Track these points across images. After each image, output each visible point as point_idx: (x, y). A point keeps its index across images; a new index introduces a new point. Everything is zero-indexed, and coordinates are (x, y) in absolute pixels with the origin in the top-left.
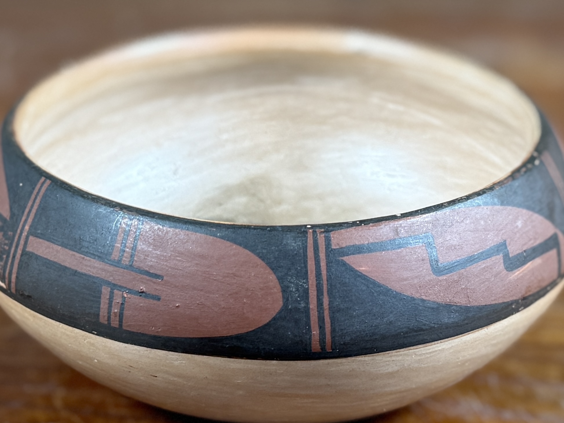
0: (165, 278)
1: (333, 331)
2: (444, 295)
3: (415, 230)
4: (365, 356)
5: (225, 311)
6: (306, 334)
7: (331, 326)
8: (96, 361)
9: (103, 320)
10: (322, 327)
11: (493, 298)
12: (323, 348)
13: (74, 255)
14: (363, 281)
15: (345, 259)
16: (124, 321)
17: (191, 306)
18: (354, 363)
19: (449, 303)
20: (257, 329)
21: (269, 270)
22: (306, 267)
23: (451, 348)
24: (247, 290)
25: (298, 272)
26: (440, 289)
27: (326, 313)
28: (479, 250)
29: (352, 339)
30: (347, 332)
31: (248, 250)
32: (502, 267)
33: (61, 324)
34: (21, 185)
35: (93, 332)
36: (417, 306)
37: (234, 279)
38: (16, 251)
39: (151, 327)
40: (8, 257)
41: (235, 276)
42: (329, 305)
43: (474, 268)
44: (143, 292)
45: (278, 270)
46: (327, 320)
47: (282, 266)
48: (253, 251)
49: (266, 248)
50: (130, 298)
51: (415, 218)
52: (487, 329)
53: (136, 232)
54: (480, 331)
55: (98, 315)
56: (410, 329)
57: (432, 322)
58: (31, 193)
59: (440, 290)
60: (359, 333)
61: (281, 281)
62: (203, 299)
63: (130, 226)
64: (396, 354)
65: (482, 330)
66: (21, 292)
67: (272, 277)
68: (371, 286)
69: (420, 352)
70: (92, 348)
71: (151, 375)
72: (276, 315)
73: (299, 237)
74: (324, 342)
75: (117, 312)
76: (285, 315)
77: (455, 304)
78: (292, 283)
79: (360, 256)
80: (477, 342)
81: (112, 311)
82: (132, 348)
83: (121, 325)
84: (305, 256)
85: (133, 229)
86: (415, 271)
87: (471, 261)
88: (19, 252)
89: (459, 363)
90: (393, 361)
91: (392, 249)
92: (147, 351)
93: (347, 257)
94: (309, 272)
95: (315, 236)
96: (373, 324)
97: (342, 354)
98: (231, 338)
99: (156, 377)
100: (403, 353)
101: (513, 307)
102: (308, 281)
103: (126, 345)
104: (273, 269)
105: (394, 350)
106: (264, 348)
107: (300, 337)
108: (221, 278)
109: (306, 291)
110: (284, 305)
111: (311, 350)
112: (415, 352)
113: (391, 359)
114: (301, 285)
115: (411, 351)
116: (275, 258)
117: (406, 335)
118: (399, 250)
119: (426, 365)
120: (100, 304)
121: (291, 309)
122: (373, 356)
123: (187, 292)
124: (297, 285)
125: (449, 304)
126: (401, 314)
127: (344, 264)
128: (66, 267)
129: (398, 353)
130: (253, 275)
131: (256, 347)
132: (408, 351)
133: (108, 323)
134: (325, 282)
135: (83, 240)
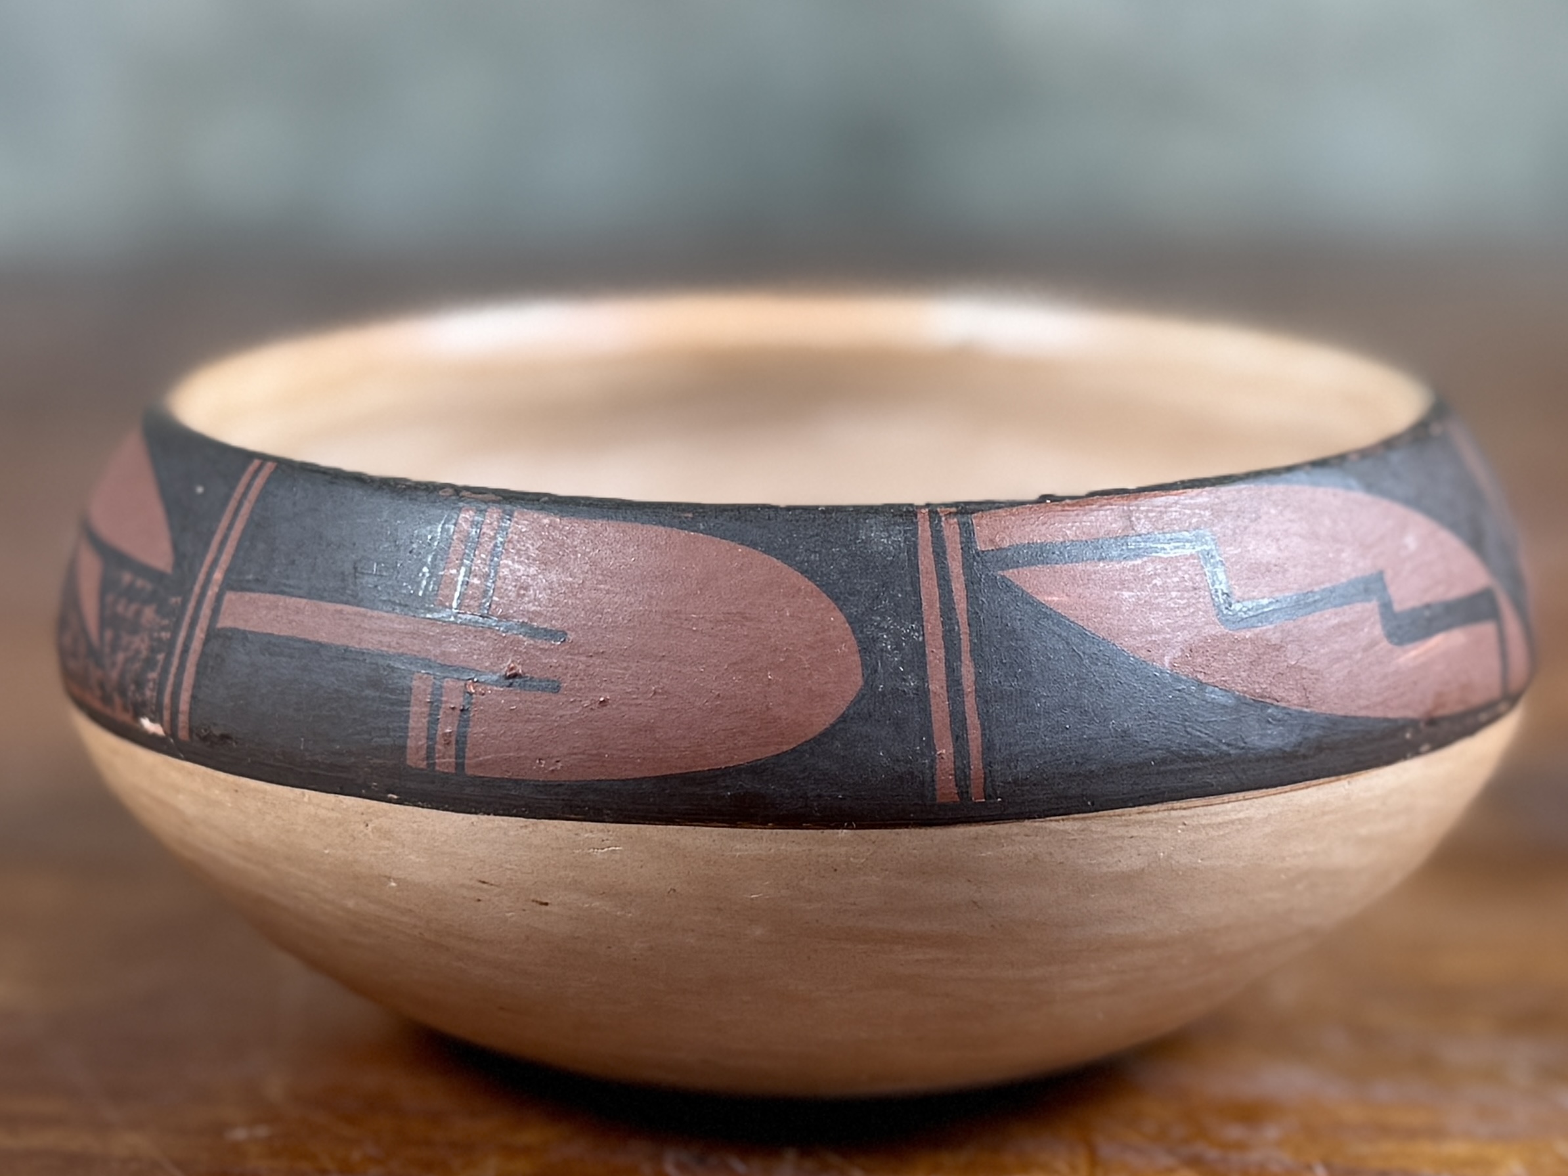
0: (571, 636)
1: (988, 747)
2: (1249, 676)
3: (1171, 520)
4: (1064, 817)
5: (721, 706)
6: (923, 754)
7: (983, 735)
8: (393, 884)
9: (415, 759)
10: (960, 738)
11: (1363, 702)
12: (964, 792)
13: (341, 612)
14: (1056, 628)
15: (1009, 573)
16: (468, 754)
17: (637, 699)
18: (1038, 839)
19: (1261, 697)
20: (802, 744)
21: (826, 601)
22: (917, 592)
23: (1266, 820)
24: (776, 649)
25: (897, 605)
26: (1238, 661)
27: (970, 703)
28: (1323, 583)
29: (1032, 770)
30: (1021, 752)
31: (775, 556)
32: (1378, 631)
33: (306, 791)
34: (200, 490)
35: (390, 795)
36: (1187, 696)
37: (743, 625)
38: (189, 637)
39: (538, 761)
40: (169, 655)
41: (746, 618)
42: (976, 682)
43: (1315, 622)
44: (515, 676)
45: (849, 600)
46: (973, 719)
47: (858, 591)
48: (785, 558)
49: (817, 550)
50: (483, 694)
51: (1169, 495)
52: (1349, 783)
53: (495, 538)
54: (1333, 784)
55: (403, 748)
56: (1172, 752)
57: (1224, 741)
58: (228, 497)
59: (1237, 664)
60: (1050, 755)
61: (857, 626)
62: (665, 680)
63: (479, 525)
64: (1139, 817)
65: (1338, 783)
66: (203, 731)
67: (836, 618)
68: (1075, 640)
69: (1195, 819)
70: (386, 843)
71: (533, 901)
72: (848, 708)
73: (895, 524)
74: (967, 777)
75: (450, 733)
76: (868, 709)
77: (1276, 703)
78: (885, 630)
79: (1047, 569)
80: (1327, 818)
81: (440, 733)
82: (489, 825)
83: (460, 766)
84: (915, 567)
85: (488, 532)
86: (1178, 612)
87: (1308, 605)
88: (199, 634)
89: (1283, 876)
90: (1132, 837)
91: (1122, 558)
92: (526, 826)
93: (1015, 571)
94: (924, 604)
95: (936, 522)
96: (1084, 733)
97: (1010, 810)
98: (738, 770)
99: (546, 904)
100: (1154, 816)
101: (1408, 736)
102: (923, 626)
103: (473, 817)
104: (836, 599)
105: (1134, 806)
106: (819, 796)
107: (908, 762)
108: (710, 625)
109: (920, 650)
110: (866, 682)
111: (935, 799)
112: (1183, 816)
113: (1127, 832)
114: (907, 635)
115: (1173, 813)
116: (842, 572)
117: (1162, 769)
118: (1139, 562)
119: (1207, 863)
120: (407, 721)
121: (883, 694)
122: (1084, 819)
123: (625, 664)
124: (896, 635)
125: (1260, 699)
126: (1149, 712)
127: (1008, 587)
128: (321, 644)
129: (1145, 817)
130: (788, 614)
131: (799, 794)
132: (1166, 813)
133: (428, 765)
134: (964, 629)
135: (363, 573)
